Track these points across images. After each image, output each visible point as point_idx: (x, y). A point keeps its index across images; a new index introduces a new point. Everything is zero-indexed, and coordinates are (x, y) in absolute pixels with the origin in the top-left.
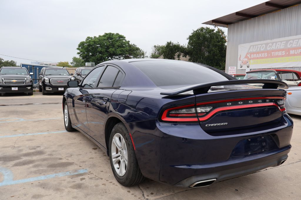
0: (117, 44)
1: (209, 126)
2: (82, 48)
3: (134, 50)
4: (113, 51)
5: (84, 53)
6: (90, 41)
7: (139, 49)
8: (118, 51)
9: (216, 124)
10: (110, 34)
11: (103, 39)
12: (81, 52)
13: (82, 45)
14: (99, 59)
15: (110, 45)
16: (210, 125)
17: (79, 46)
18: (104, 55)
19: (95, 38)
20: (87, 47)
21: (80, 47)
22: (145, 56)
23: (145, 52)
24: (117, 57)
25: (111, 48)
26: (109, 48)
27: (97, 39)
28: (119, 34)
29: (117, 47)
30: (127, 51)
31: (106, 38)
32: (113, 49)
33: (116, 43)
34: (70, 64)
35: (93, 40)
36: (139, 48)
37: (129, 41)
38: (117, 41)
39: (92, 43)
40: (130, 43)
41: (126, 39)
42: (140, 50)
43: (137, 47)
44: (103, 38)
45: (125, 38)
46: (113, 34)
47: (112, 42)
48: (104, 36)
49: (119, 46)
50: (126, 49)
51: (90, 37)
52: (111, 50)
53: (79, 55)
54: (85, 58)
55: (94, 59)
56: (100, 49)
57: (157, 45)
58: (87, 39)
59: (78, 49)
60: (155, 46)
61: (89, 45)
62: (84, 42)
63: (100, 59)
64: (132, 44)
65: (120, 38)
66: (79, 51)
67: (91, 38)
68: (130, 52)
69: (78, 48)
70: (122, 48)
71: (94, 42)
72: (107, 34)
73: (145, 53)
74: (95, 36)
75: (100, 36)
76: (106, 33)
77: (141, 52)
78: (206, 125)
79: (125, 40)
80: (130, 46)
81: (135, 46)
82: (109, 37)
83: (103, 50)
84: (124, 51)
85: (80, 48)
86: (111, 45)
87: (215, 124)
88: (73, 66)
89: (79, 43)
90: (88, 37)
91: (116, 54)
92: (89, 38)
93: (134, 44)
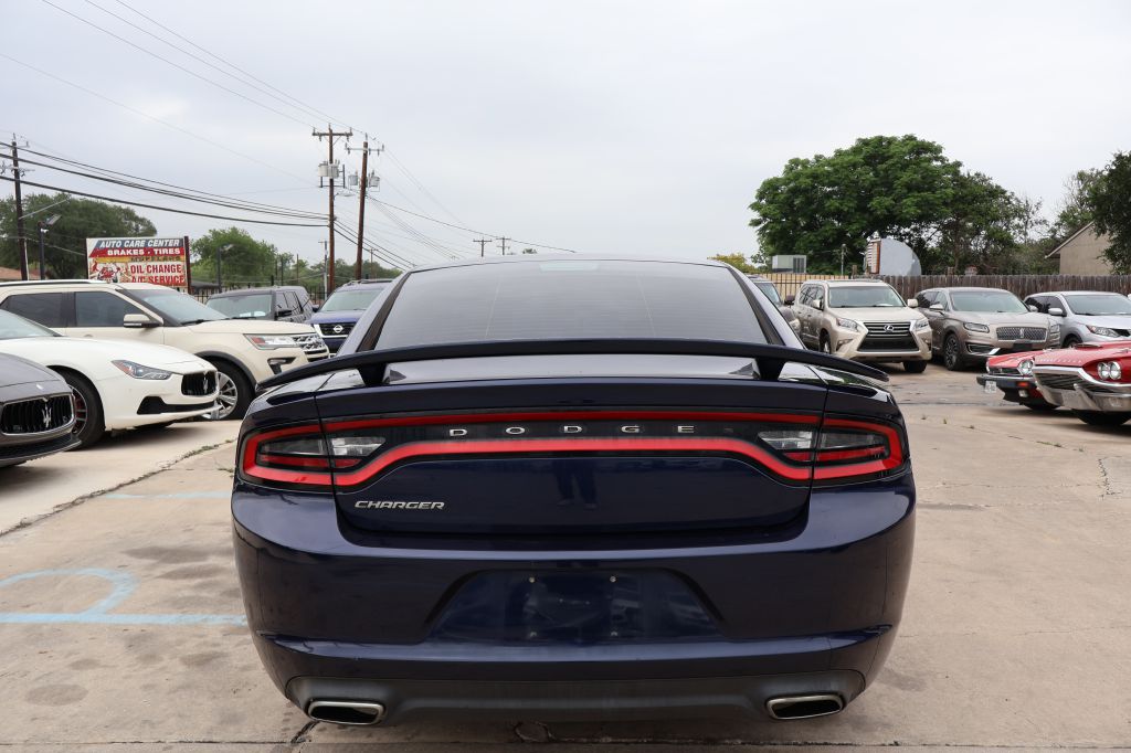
0: (906, 177)
1: (369, 506)
2: (769, 202)
3: (975, 198)
4: (886, 208)
5: (775, 221)
6: (798, 176)
7: (1004, 192)
8: (909, 206)
9: (396, 503)
10: (880, 139)
11: (847, 162)
12: (765, 216)
13: (769, 189)
14: (831, 240)
15: (874, 185)
16: (371, 503)
17: (761, 195)
18: (850, 223)
19: (818, 161)
20: (788, 198)
21: (761, 199)
22: (1033, 218)
23: (1032, 204)
24: (907, 230)
25: (880, 194)
26: (870, 198)
27: (829, 162)
28: (915, 139)
29: (905, 191)
30: (945, 204)
31: (859, 158)
32: (888, 201)
33: (899, 174)
34: (749, 262)
35: (808, 171)
36: (1004, 187)
37: (958, 164)
38: (905, 167)
39: (805, 182)
40: (963, 171)
41: (944, 154)
42: (1005, 198)
43: (994, 182)
44: (851, 157)
45: (939, 149)
46: (891, 141)
47: (886, 170)
48: (855, 151)
49: (911, 188)
50: (941, 198)
51: (802, 158)
52: (880, 203)
53: (759, 227)
54: (781, 238)
55: (811, 242)
56: (833, 203)
57: (1088, 172)
58: (789, 169)
59: (755, 207)
60: (1081, 176)
61: (795, 192)
62: (777, 180)
63: (834, 241)
64: (972, 174)
65: (918, 153)
66: (756, 215)
67: (805, 163)
68: (961, 206)
69: (755, 204)
70: (923, 191)
71: (815, 177)
72: (865, 143)
73: (1034, 209)
74: (819, 153)
75: (839, 153)
76: (864, 137)
77: (1010, 203)
78: (357, 505)
79: (942, 159)
80: (962, 182)
81: (984, 180)
82: (875, 152)
83: (851, 204)
84: (932, 204)
85: (763, 201)
86: (883, 184)
87: (391, 503)
88: (760, 268)
89: (759, 185)
90: (792, 161)
91: (898, 218)
92: (795, 162)
93: (978, 175)
